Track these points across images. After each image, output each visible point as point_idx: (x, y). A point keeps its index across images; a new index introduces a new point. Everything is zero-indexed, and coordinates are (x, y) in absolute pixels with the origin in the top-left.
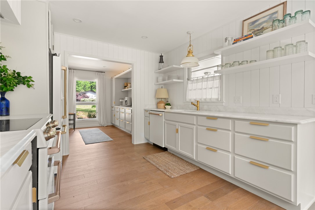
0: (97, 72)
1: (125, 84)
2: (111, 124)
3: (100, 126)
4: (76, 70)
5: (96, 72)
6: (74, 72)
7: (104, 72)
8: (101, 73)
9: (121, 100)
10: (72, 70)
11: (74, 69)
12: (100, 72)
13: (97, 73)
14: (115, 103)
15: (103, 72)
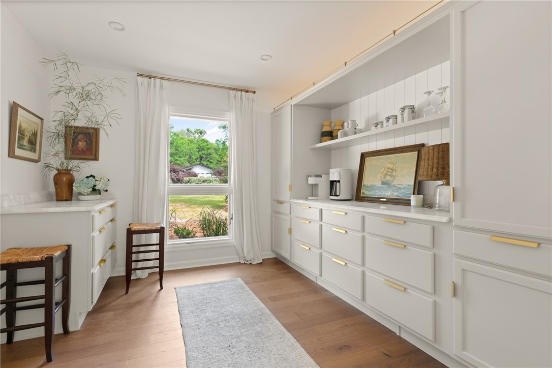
0: (234, 89)
1: (323, 126)
2: (271, 252)
3: (239, 263)
4: (169, 79)
5: (230, 89)
6: (161, 87)
7: (254, 92)
8: (244, 93)
9: (312, 181)
10: (158, 81)
11: (163, 79)
12: (242, 90)
13: (231, 92)
14: (291, 190)
15: (251, 92)
